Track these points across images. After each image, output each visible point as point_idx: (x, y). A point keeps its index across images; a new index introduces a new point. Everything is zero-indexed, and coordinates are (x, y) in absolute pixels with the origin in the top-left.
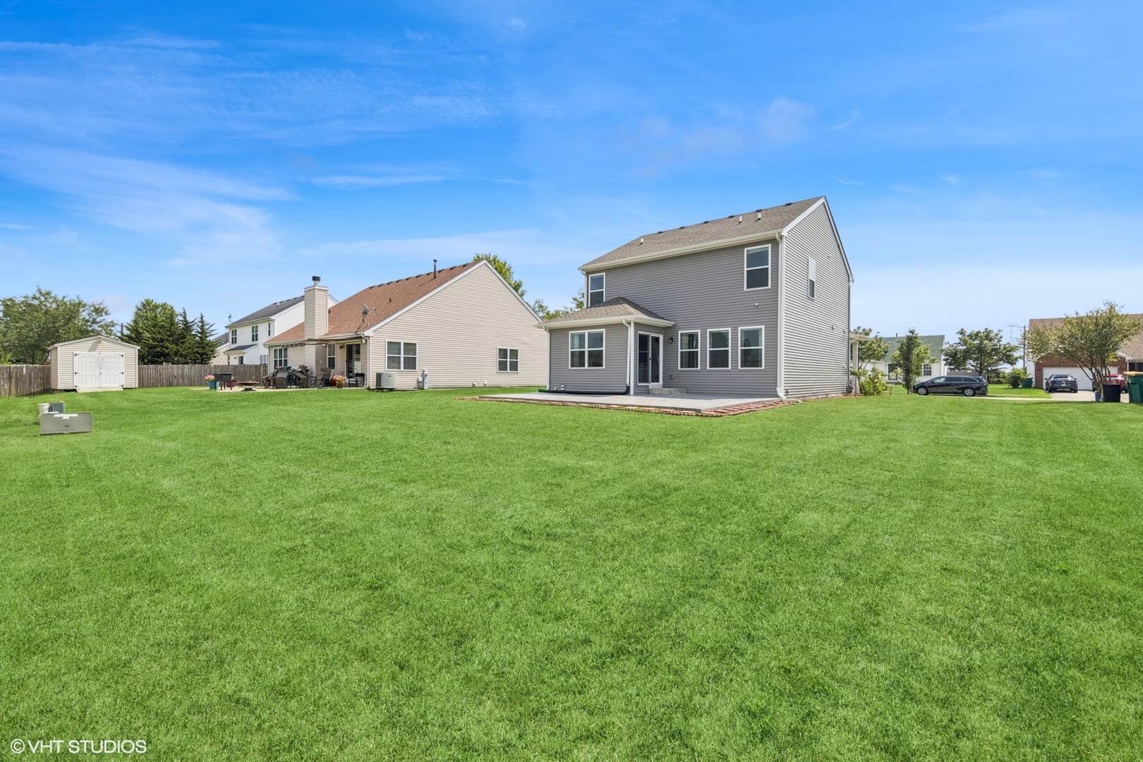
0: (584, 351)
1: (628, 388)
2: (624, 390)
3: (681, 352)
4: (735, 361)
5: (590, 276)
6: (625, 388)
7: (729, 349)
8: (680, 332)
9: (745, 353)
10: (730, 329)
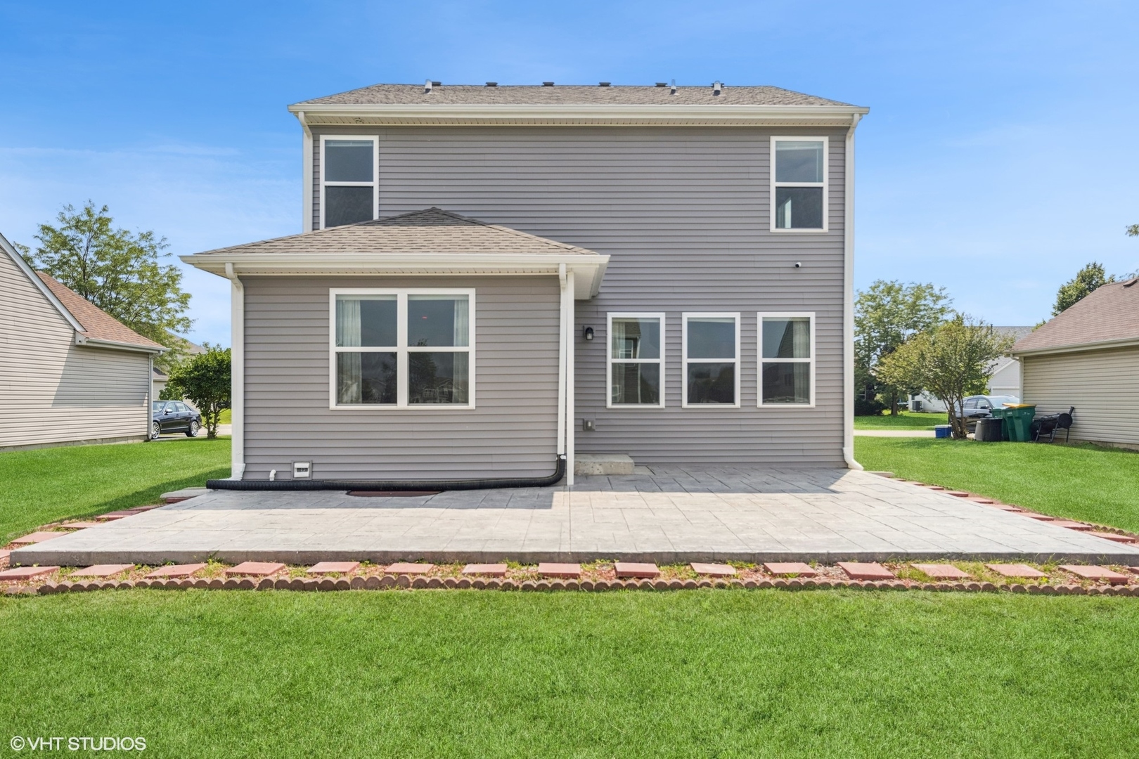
0: (394, 355)
1: (561, 464)
2: (547, 471)
3: (614, 365)
4: (749, 391)
5: (323, 138)
6: (554, 466)
7: (737, 360)
8: (610, 316)
9: (771, 372)
10: (737, 316)
